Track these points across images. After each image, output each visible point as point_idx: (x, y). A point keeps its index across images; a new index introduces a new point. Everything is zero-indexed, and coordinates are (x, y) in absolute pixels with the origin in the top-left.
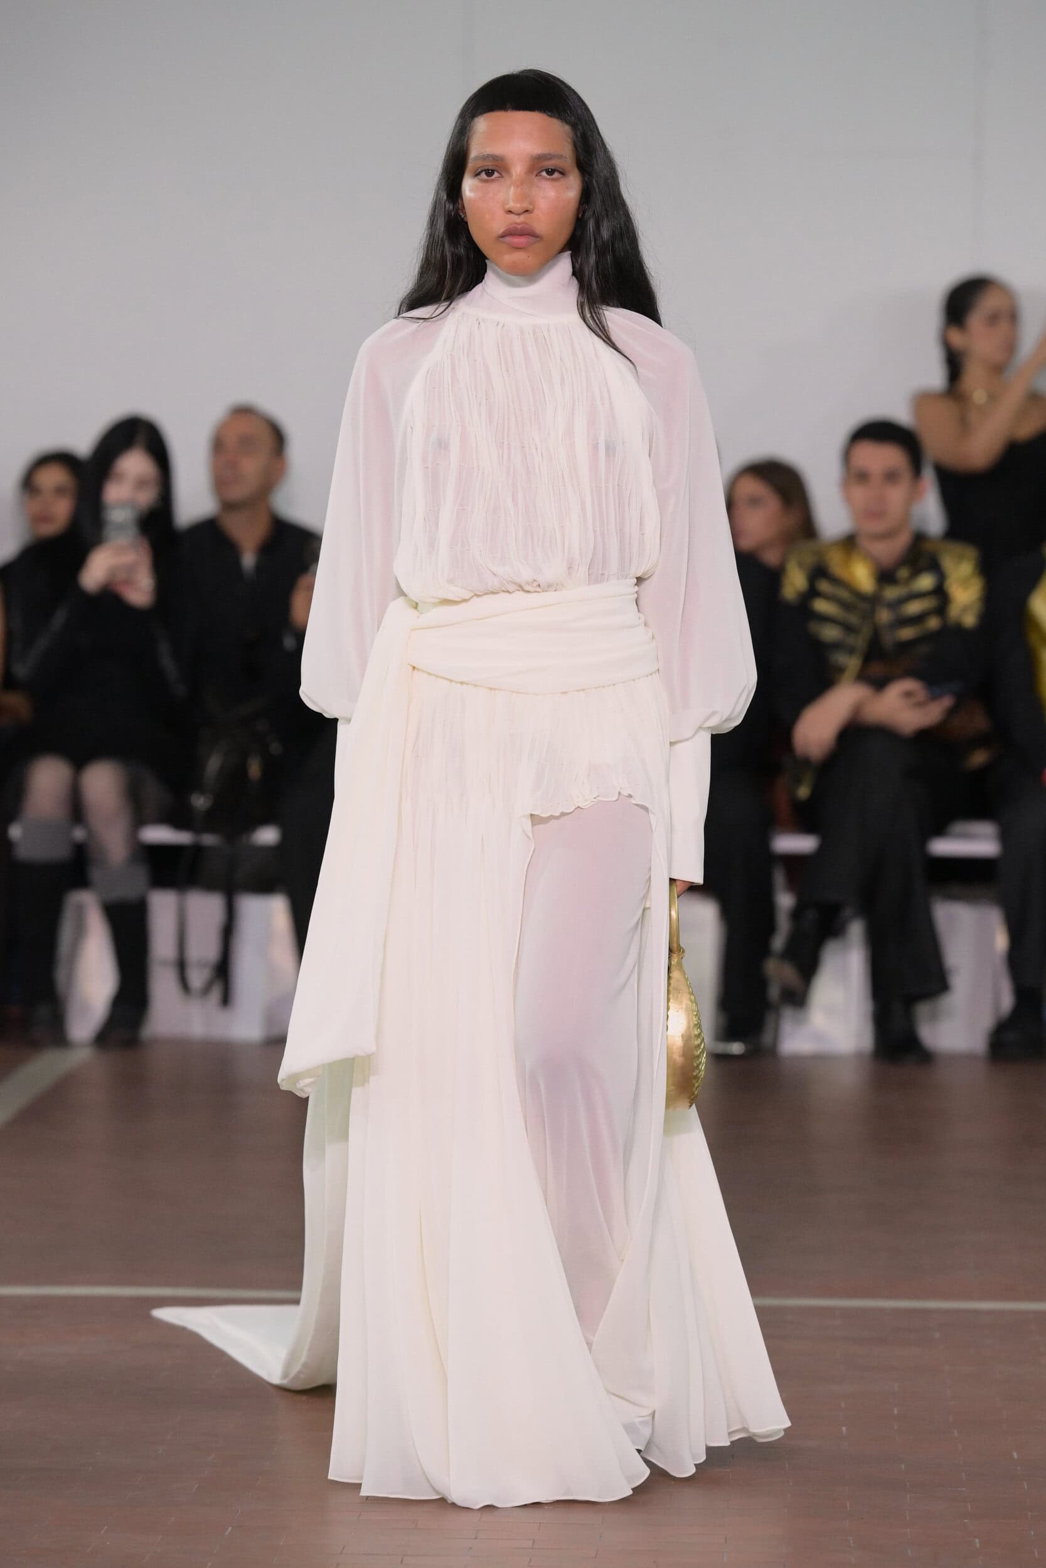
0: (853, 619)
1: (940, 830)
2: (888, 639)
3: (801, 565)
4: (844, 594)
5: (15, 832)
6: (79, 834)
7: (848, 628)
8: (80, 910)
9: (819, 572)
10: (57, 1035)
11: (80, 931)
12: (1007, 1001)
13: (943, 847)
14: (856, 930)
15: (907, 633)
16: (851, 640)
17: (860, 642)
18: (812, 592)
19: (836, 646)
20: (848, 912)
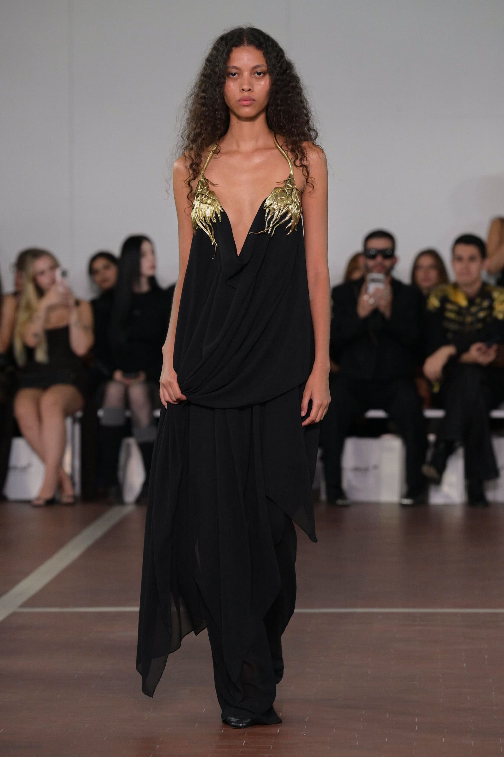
0: (461, 320)
1: (496, 407)
3: (436, 296)
4: (456, 308)
5: (101, 413)
6: (128, 414)
8: (129, 447)
9: (445, 299)
10: (119, 500)
11: (128, 455)
13: (496, 414)
18: (443, 308)
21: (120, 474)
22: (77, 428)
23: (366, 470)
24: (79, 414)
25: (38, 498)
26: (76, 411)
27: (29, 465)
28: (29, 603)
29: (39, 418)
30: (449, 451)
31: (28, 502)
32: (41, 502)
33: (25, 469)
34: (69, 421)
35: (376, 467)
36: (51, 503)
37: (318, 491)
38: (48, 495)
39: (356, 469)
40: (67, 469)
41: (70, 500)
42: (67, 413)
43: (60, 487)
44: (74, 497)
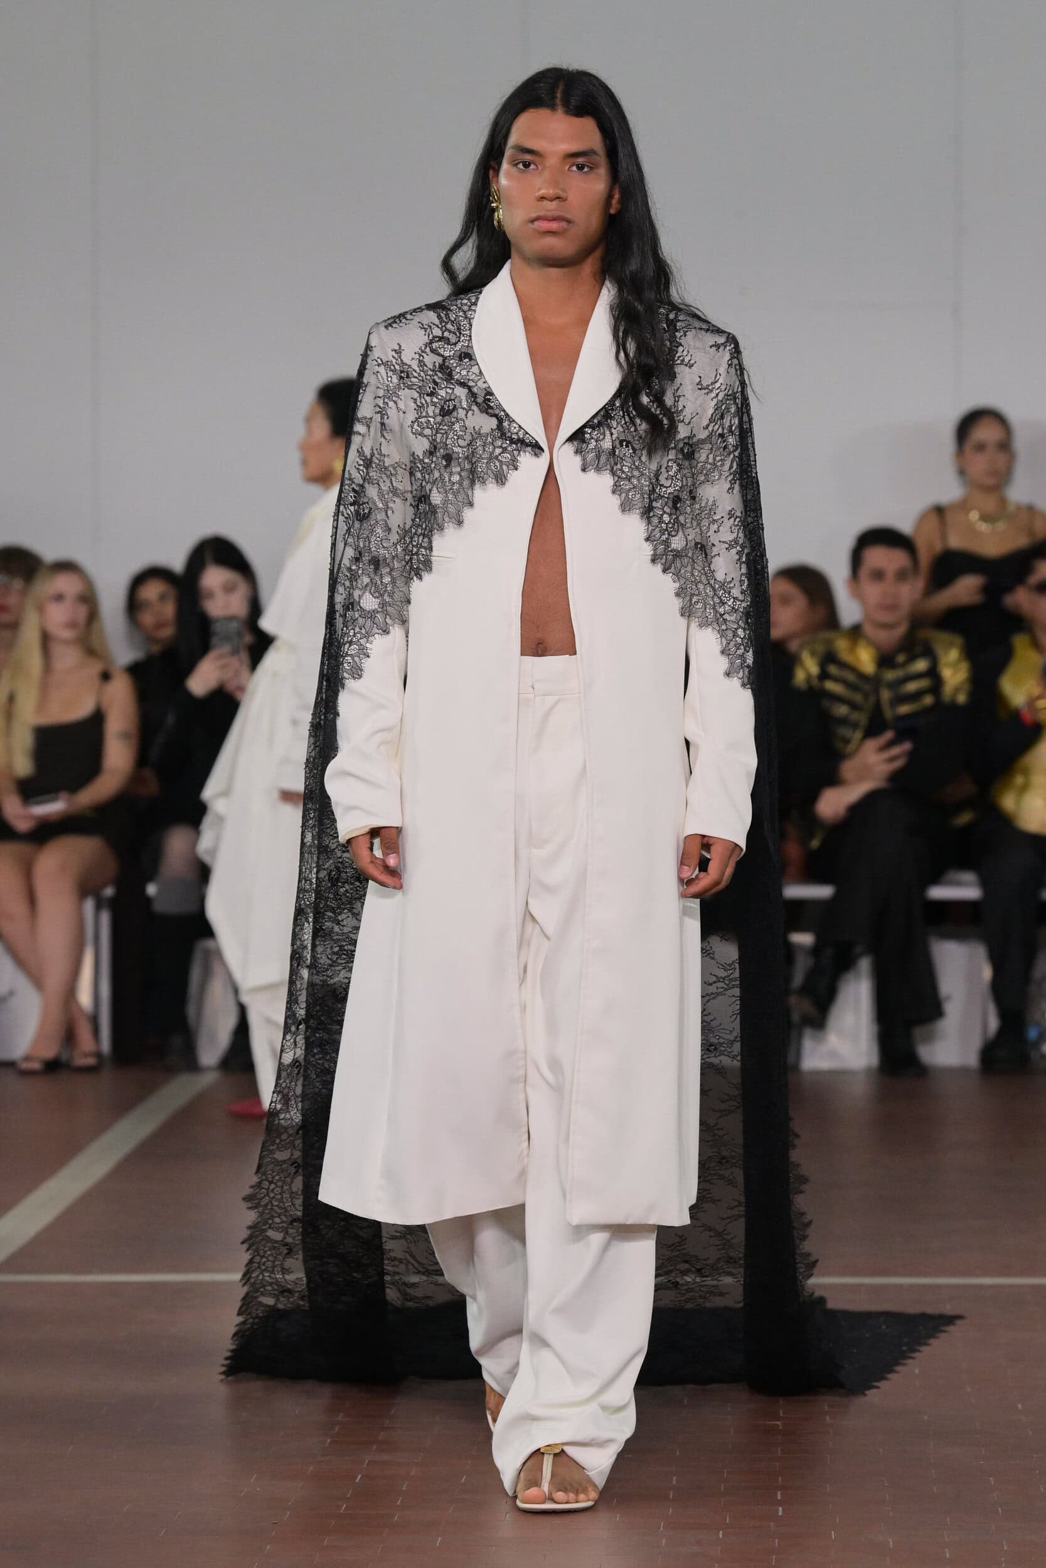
0: (858, 698)
1: (936, 879)
2: (888, 713)
3: (813, 653)
4: (851, 677)
5: (151, 889)
7: (854, 706)
8: (208, 956)
9: (829, 658)
11: (207, 973)
12: (993, 1024)
13: (938, 893)
14: (865, 964)
15: (904, 709)
16: (855, 716)
17: (862, 718)
18: (824, 675)
19: (843, 721)
20: (858, 949)
21: (191, 1010)
22: (105, 918)
24: (109, 892)
25: (27, 1058)
26: (105, 885)
27: (11, 993)
28: (11, 1264)
29: (31, 899)
30: (844, 964)
32: (36, 1066)
34: (89, 905)
36: (53, 1066)
38: (50, 1052)
40: (85, 998)
41: (91, 1061)
42: (86, 888)
43: (69, 1037)
44: (99, 1055)
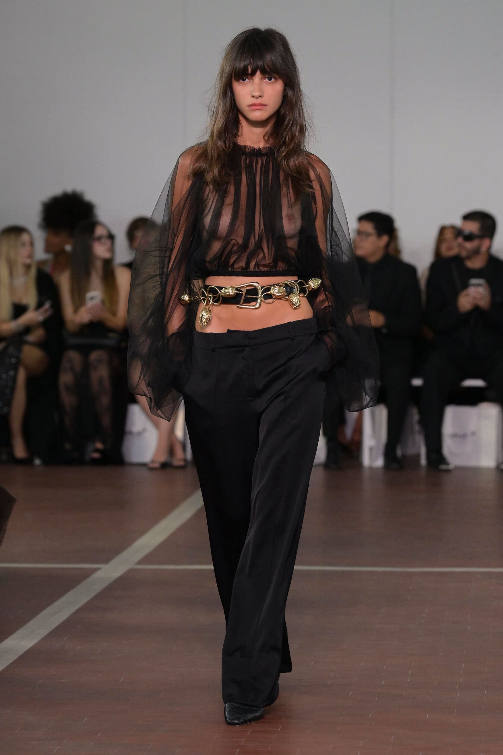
23: (464, 436)
25: (153, 462)
27: (144, 430)
28: (144, 560)
31: (144, 465)
32: (157, 465)
33: (140, 434)
35: (473, 434)
36: (165, 466)
37: (418, 456)
38: (163, 458)
39: (455, 436)
41: (181, 463)
43: (171, 451)
44: (185, 460)
